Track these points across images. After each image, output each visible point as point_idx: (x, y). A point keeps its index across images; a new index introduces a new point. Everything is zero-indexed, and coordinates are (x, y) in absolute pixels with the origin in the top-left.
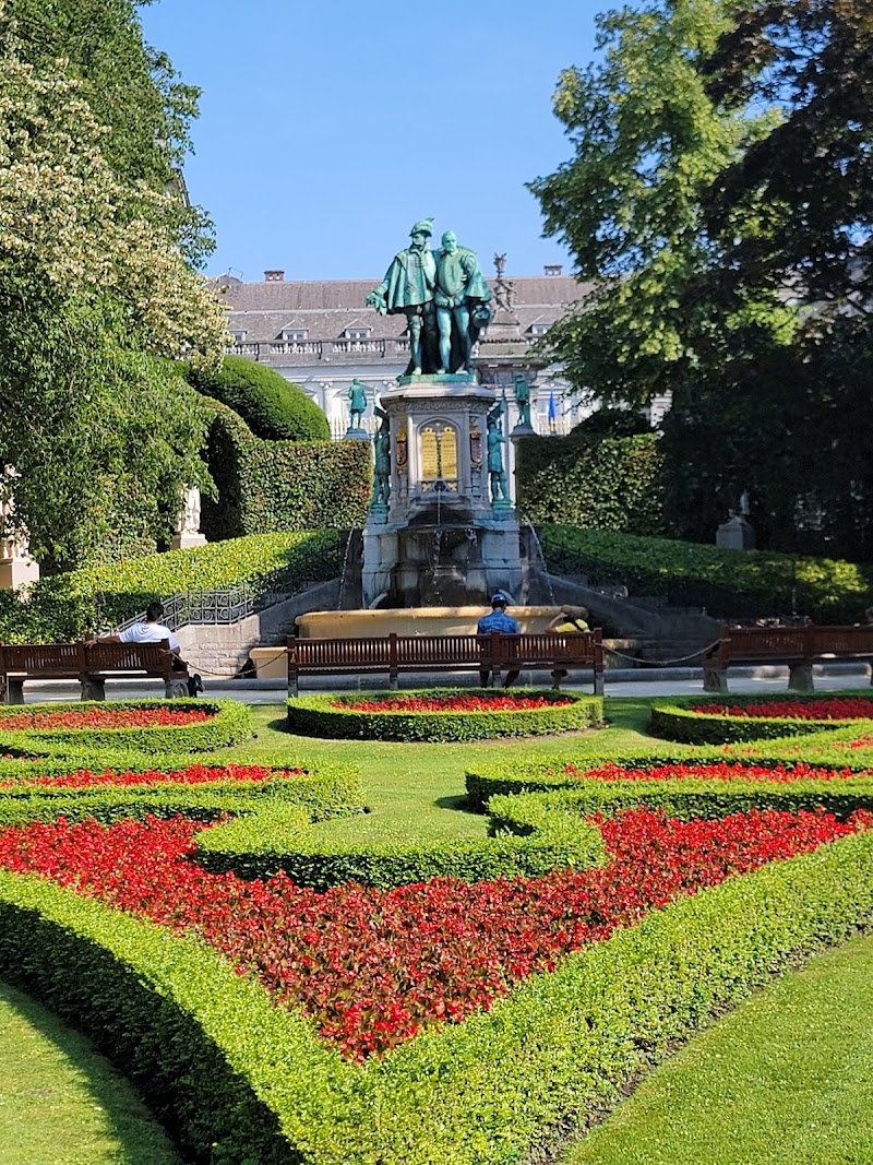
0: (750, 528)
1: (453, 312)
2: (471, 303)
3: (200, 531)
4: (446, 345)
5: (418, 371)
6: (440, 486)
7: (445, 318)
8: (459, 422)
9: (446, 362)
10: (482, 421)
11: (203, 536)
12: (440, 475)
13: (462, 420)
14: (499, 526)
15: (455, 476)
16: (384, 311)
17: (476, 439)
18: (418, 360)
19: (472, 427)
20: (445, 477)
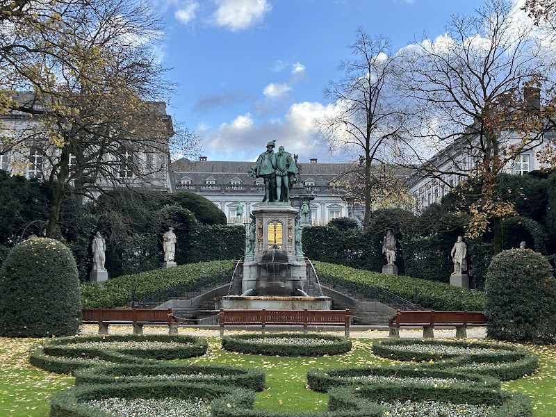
0: (395, 267)
1: (282, 177)
2: (290, 174)
3: (174, 261)
4: (279, 191)
5: (268, 200)
6: (275, 246)
7: (279, 180)
8: (284, 221)
9: (279, 198)
10: (293, 221)
11: (176, 263)
12: (275, 242)
13: (285, 221)
14: (298, 263)
15: (281, 243)
16: (255, 176)
17: (290, 228)
18: (268, 196)
19: (289, 224)
20: (277, 243)
